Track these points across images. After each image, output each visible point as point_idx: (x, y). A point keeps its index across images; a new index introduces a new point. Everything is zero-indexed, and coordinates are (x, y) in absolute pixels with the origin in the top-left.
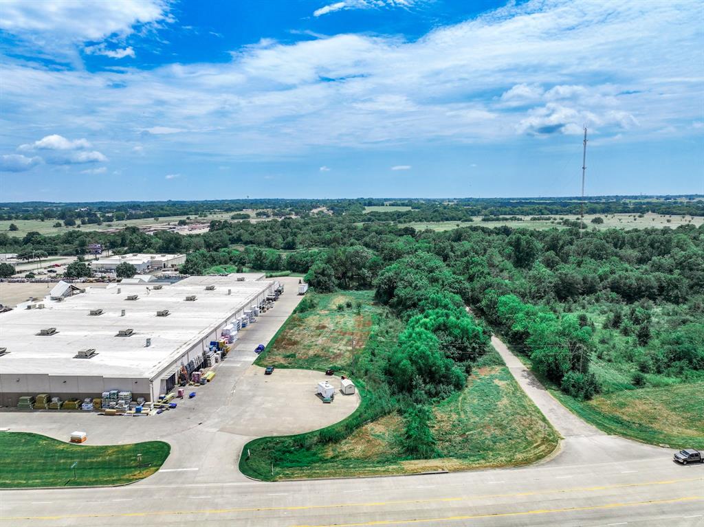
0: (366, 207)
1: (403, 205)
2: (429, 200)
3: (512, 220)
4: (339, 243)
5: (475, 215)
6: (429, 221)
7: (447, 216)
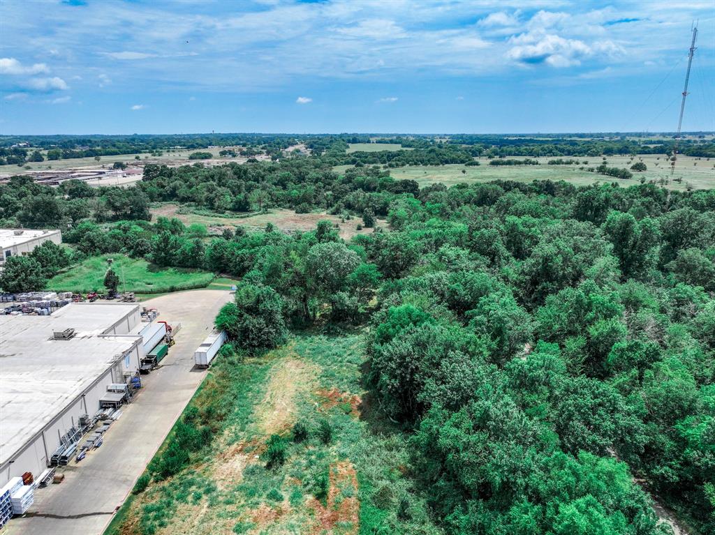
0: (350, 145)
1: (392, 142)
2: (419, 136)
3: (526, 164)
4: (310, 203)
5: (477, 156)
6: (426, 165)
7: (446, 158)
